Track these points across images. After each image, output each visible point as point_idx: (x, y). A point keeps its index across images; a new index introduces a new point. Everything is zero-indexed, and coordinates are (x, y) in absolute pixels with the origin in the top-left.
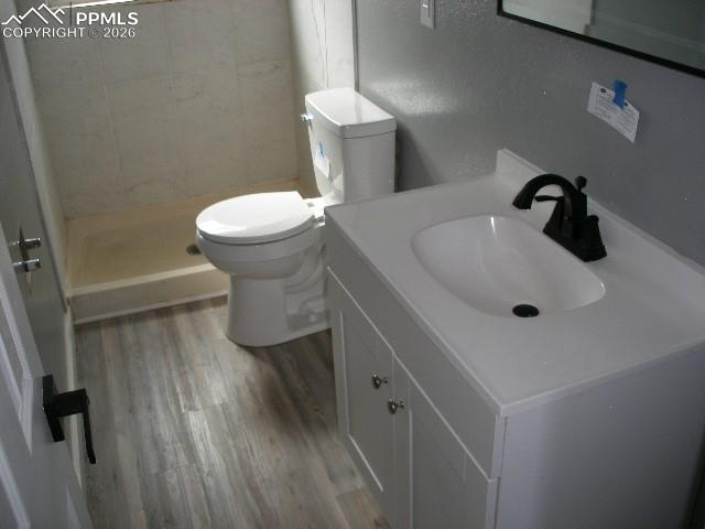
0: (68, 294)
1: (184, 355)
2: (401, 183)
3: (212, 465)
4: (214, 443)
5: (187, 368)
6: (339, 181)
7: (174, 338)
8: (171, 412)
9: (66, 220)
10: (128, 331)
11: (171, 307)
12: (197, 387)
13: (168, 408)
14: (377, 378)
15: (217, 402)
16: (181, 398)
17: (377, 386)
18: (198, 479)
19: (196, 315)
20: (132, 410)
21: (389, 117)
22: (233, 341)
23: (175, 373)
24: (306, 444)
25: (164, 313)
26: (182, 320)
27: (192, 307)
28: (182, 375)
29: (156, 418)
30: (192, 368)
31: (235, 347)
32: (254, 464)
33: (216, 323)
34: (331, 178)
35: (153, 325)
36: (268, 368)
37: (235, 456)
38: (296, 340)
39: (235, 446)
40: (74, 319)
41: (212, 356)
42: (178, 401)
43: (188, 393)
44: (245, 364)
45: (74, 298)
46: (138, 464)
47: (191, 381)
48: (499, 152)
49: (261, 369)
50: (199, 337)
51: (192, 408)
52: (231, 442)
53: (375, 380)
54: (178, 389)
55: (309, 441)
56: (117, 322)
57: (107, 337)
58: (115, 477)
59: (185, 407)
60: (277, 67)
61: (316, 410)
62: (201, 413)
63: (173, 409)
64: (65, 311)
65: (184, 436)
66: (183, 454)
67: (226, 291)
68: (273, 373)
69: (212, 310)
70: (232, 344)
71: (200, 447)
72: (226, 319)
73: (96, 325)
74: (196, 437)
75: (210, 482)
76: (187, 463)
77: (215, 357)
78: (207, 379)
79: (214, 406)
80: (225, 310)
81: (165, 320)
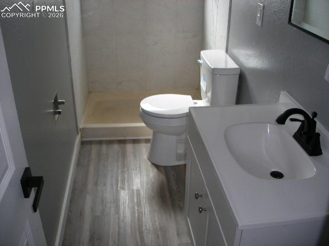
0: (81, 126)
1: (126, 163)
2: (239, 100)
3: (124, 217)
4: (129, 207)
5: (126, 169)
6: (209, 94)
7: (124, 154)
8: (113, 189)
9: (89, 92)
10: (104, 147)
11: (126, 140)
12: (128, 179)
13: (112, 186)
14: (197, 194)
15: (135, 188)
16: (119, 183)
17: (197, 198)
18: (117, 223)
19: (136, 145)
20: (96, 184)
21: (237, 67)
22: (150, 161)
23: (120, 171)
24: (170, 216)
25: (123, 142)
26: (129, 147)
27: (135, 142)
28: (123, 172)
29: (105, 190)
30: (128, 170)
31: (150, 163)
32: (144, 221)
33: (144, 150)
34: (206, 92)
35: (116, 147)
36: (163, 177)
37: (136, 215)
38: (178, 166)
39: (138, 210)
40: (82, 137)
41: (138, 166)
42: (118, 184)
43: (123, 181)
44: (152, 173)
45: (83, 129)
46: (92, 210)
47: (126, 176)
48: (282, 92)
49: (159, 176)
50: (135, 156)
51: (123, 189)
52: (136, 208)
53: (196, 195)
54: (119, 179)
55: (172, 215)
56: (100, 143)
57: (94, 148)
58: (81, 214)
59: (120, 187)
60: (195, 36)
61: (179, 201)
62: (126, 192)
63: (114, 187)
64: (78, 133)
65: (116, 201)
66: (113, 209)
67: (150, 137)
68: (165, 179)
69: (144, 144)
70: (149, 162)
71: (122, 207)
72: (149, 149)
73: (91, 143)
74: (121, 203)
75: (122, 224)
76: (114, 213)
77: (140, 167)
78: (134, 176)
79: (133, 190)
80: (149, 145)
81: (122, 145)
